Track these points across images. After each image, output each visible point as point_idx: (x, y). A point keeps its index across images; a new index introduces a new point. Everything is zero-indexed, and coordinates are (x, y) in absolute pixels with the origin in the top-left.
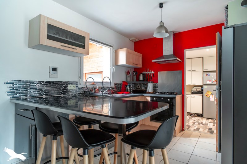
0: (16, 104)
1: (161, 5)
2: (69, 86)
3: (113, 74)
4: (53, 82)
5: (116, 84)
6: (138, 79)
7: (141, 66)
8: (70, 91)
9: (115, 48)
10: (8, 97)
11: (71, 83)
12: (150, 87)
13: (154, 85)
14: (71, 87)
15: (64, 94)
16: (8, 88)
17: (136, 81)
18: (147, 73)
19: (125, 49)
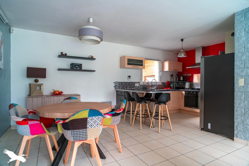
0: (117, 91)
1: (182, 40)
2: (136, 84)
3: (161, 77)
4: (129, 82)
5: (162, 83)
6: (179, 80)
7: (181, 71)
8: (136, 86)
9: (162, 61)
10: (114, 88)
11: (137, 83)
12: (187, 85)
13: (190, 83)
14: (137, 85)
15: (133, 88)
16: (114, 85)
17: (178, 81)
18: (186, 75)
19: (168, 61)
